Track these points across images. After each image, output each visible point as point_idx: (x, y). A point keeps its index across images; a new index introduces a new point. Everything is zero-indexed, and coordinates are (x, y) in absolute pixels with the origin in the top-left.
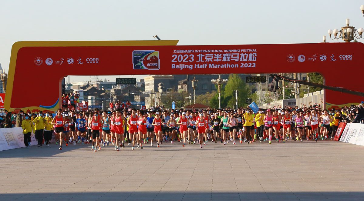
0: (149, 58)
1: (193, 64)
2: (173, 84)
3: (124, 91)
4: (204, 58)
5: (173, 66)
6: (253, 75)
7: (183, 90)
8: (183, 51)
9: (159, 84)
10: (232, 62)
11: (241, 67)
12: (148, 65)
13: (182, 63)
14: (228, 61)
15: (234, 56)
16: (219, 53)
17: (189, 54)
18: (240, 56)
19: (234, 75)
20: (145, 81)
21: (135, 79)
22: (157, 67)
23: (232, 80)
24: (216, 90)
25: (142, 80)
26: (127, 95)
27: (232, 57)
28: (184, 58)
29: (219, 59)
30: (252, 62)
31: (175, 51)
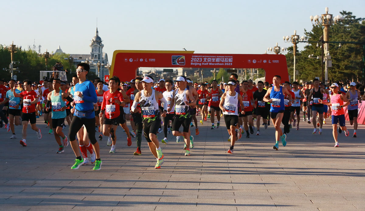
0: (180, 60)
1: (201, 63)
2: (192, 72)
3: (168, 75)
4: (207, 60)
5: (192, 64)
6: (231, 69)
7: (197, 75)
8: (197, 56)
9: (185, 72)
10: (221, 62)
11: (225, 65)
12: (179, 63)
13: (196, 62)
14: (219, 61)
15: (221, 59)
16: (214, 58)
17: (199, 58)
18: (224, 59)
19: (222, 68)
20: (178, 70)
21: (173, 70)
22: (184, 64)
23: (221, 71)
24: (213, 76)
25: (177, 70)
26: (169, 77)
27: (221, 60)
28: (197, 60)
29: (214, 60)
30: (230, 62)
31: (193, 56)
